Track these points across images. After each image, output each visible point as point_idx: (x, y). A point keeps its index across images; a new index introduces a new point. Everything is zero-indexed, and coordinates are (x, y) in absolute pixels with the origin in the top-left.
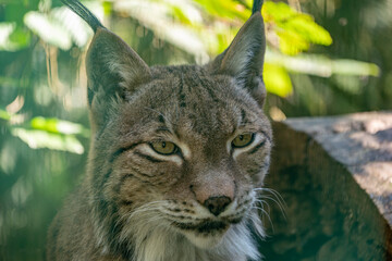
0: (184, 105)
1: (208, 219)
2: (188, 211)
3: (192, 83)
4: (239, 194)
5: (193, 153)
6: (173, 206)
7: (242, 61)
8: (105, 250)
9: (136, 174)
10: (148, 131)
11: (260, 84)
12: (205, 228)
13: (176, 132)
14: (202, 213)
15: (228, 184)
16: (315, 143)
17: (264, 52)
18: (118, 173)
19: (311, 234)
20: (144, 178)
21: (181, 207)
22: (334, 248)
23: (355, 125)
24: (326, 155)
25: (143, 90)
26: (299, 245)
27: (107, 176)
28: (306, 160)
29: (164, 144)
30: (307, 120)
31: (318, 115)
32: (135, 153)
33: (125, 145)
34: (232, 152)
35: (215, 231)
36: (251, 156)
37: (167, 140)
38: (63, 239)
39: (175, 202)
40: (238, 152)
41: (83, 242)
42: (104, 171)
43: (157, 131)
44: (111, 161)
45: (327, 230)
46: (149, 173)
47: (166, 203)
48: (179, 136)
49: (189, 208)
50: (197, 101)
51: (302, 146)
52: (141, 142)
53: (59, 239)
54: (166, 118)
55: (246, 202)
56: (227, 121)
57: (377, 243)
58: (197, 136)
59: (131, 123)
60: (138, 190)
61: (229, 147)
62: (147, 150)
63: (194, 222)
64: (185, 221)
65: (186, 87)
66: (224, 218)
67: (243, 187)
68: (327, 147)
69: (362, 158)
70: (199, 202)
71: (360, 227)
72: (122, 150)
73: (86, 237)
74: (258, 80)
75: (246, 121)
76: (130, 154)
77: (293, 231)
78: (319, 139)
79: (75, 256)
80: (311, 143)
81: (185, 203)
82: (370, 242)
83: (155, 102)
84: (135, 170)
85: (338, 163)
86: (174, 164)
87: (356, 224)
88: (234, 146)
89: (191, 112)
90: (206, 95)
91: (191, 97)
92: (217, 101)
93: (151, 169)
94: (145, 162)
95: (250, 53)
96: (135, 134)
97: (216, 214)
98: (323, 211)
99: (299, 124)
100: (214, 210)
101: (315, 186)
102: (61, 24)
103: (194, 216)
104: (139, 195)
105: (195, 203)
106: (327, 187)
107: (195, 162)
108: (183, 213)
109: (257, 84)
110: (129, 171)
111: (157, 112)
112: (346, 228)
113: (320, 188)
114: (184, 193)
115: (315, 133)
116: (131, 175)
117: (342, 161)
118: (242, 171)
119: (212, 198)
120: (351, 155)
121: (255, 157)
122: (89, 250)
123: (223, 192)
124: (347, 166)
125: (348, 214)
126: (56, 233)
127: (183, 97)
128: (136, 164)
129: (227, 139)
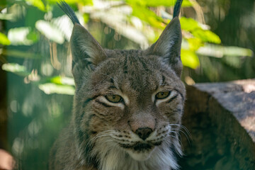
0: (126, 72)
1: (139, 142)
2: (127, 137)
3: (133, 60)
4: (159, 127)
5: (130, 101)
6: (118, 134)
7: (167, 47)
8: (83, 162)
9: (97, 114)
10: (104, 88)
11: (179, 62)
12: (138, 147)
13: (120, 89)
14: (135, 138)
15: (151, 120)
16: (213, 98)
17: (181, 42)
18: (88, 113)
19: (211, 154)
20: (101, 117)
21: (123, 134)
22: (224, 163)
23: (238, 87)
24: (220, 106)
25: (102, 64)
26: (203, 161)
27: (82, 116)
28: (207, 109)
29: (114, 96)
30: (208, 84)
31: (215, 81)
32: (96, 101)
33: (91, 97)
34: (155, 102)
35: (144, 149)
36: (168, 104)
37: (115, 94)
38: (59, 156)
39: (119, 131)
40: (159, 102)
41: (71, 157)
42: (81, 113)
43: (109, 88)
44: (84, 107)
45: (221, 152)
46: (103, 113)
47: (114, 132)
48: (122, 91)
49: (127, 135)
50: (135, 70)
51: (205, 100)
52: (100, 95)
53: (57, 156)
54: (114, 80)
55: (164, 132)
56: (152, 83)
57: (251, 160)
58: (133, 91)
59: (95, 84)
60: (99, 125)
61: (153, 98)
62: (103, 99)
63: (131, 144)
64: (125, 143)
65: (128, 62)
66: (148, 141)
67: (161, 123)
68: (220, 101)
69: (242, 107)
70: (133, 131)
71: (241, 150)
72: (89, 100)
73: (73, 154)
74: (178, 59)
75: (165, 83)
76: (93, 102)
77: (200, 152)
78: (216, 96)
79: (67, 166)
80: (211, 99)
81: (125, 132)
82: (247, 159)
83: (110, 71)
84: (96, 111)
85: (227, 111)
86: (119, 108)
87: (238, 148)
88: (157, 98)
89: (130, 76)
90: (141, 66)
91: (131, 67)
92: (147, 70)
93: (105, 111)
94: (102, 107)
95: (172, 42)
96: (96, 90)
97: (144, 139)
98: (218, 140)
99: (203, 87)
100: (142, 136)
101: (213, 125)
102: (58, 27)
103: (130, 140)
104: (100, 128)
105: (130, 132)
106: (220, 126)
107: (131, 107)
108: (124, 138)
109: (177, 62)
110: (93, 112)
111: (110, 77)
112: (232, 151)
113: (216, 126)
114: (124, 126)
115: (213, 93)
116: (94, 115)
117: (230, 110)
118: (162, 113)
119: (140, 129)
120: (235, 106)
121: (171, 105)
122: (75, 162)
123: (147, 125)
124: (232, 112)
125: (233, 142)
126: (54, 153)
127: (126, 68)
128: (96, 108)
129: (152, 93)
